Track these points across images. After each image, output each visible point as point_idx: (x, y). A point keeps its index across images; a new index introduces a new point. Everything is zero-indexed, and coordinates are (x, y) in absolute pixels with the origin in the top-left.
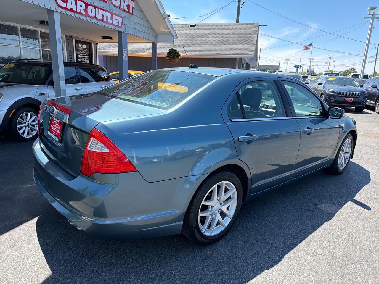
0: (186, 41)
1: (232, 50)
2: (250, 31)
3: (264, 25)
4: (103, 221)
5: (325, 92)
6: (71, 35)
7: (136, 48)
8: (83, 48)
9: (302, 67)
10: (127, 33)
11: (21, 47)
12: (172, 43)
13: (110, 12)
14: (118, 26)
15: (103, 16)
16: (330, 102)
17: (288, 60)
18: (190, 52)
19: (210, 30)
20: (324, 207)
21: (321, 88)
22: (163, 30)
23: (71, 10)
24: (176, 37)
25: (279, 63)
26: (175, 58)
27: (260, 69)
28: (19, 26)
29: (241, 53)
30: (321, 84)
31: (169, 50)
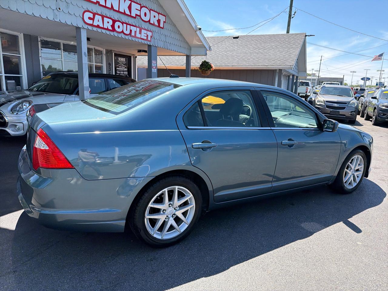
0: (225, 53)
1: (271, 61)
2: (294, 41)
3: (311, 35)
4: (49, 212)
5: (378, 106)
6: (110, 49)
7: (176, 61)
8: (122, 61)
9: (371, 80)
10: (157, 46)
11: (63, 60)
12: (205, 56)
13: (139, 27)
14: (147, 40)
15: (131, 31)
16: (384, 118)
17: (353, 72)
18: (227, 64)
19: (252, 42)
20: (306, 225)
21: (374, 101)
22: (196, 42)
23: (98, 26)
24: (210, 50)
25: (344, 76)
26: (206, 70)
27: (321, 81)
28: (62, 42)
29: (280, 64)
30: (375, 98)
31: (202, 62)
